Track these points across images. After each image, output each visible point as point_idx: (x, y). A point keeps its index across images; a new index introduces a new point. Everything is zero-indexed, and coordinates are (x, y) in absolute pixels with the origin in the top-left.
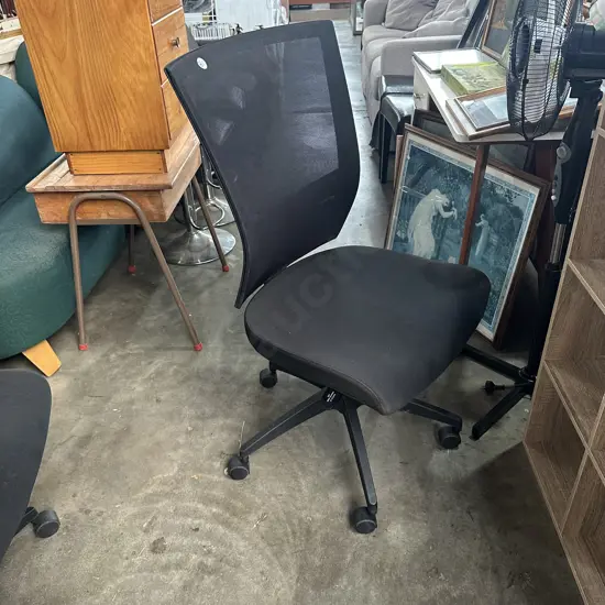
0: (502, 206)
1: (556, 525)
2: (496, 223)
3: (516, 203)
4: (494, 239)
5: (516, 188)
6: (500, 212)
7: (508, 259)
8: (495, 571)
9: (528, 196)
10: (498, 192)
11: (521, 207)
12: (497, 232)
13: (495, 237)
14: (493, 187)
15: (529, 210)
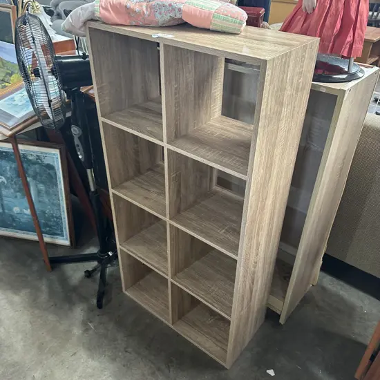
0: (37, 166)
1: (166, 322)
2: (38, 177)
3: (46, 161)
4: (41, 187)
5: (42, 153)
6: (38, 170)
7: (57, 195)
8: (159, 369)
9: (53, 156)
10: (30, 158)
11: (51, 163)
12: (42, 182)
13: (41, 185)
14: (25, 156)
15: (58, 164)
